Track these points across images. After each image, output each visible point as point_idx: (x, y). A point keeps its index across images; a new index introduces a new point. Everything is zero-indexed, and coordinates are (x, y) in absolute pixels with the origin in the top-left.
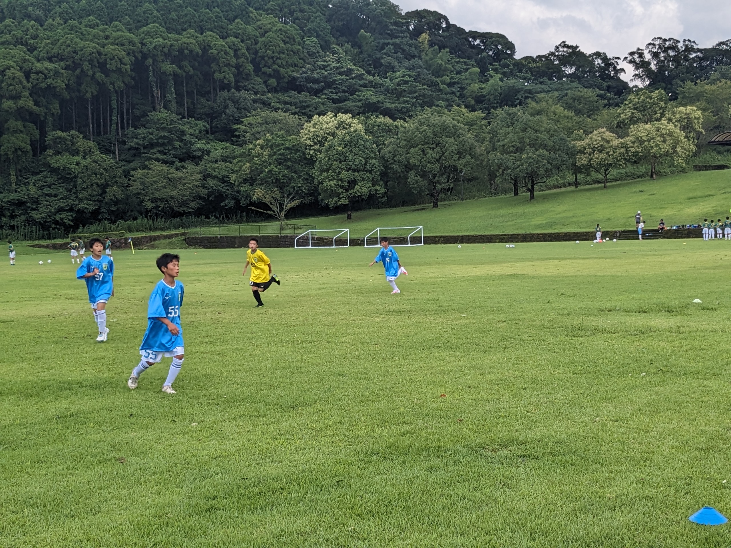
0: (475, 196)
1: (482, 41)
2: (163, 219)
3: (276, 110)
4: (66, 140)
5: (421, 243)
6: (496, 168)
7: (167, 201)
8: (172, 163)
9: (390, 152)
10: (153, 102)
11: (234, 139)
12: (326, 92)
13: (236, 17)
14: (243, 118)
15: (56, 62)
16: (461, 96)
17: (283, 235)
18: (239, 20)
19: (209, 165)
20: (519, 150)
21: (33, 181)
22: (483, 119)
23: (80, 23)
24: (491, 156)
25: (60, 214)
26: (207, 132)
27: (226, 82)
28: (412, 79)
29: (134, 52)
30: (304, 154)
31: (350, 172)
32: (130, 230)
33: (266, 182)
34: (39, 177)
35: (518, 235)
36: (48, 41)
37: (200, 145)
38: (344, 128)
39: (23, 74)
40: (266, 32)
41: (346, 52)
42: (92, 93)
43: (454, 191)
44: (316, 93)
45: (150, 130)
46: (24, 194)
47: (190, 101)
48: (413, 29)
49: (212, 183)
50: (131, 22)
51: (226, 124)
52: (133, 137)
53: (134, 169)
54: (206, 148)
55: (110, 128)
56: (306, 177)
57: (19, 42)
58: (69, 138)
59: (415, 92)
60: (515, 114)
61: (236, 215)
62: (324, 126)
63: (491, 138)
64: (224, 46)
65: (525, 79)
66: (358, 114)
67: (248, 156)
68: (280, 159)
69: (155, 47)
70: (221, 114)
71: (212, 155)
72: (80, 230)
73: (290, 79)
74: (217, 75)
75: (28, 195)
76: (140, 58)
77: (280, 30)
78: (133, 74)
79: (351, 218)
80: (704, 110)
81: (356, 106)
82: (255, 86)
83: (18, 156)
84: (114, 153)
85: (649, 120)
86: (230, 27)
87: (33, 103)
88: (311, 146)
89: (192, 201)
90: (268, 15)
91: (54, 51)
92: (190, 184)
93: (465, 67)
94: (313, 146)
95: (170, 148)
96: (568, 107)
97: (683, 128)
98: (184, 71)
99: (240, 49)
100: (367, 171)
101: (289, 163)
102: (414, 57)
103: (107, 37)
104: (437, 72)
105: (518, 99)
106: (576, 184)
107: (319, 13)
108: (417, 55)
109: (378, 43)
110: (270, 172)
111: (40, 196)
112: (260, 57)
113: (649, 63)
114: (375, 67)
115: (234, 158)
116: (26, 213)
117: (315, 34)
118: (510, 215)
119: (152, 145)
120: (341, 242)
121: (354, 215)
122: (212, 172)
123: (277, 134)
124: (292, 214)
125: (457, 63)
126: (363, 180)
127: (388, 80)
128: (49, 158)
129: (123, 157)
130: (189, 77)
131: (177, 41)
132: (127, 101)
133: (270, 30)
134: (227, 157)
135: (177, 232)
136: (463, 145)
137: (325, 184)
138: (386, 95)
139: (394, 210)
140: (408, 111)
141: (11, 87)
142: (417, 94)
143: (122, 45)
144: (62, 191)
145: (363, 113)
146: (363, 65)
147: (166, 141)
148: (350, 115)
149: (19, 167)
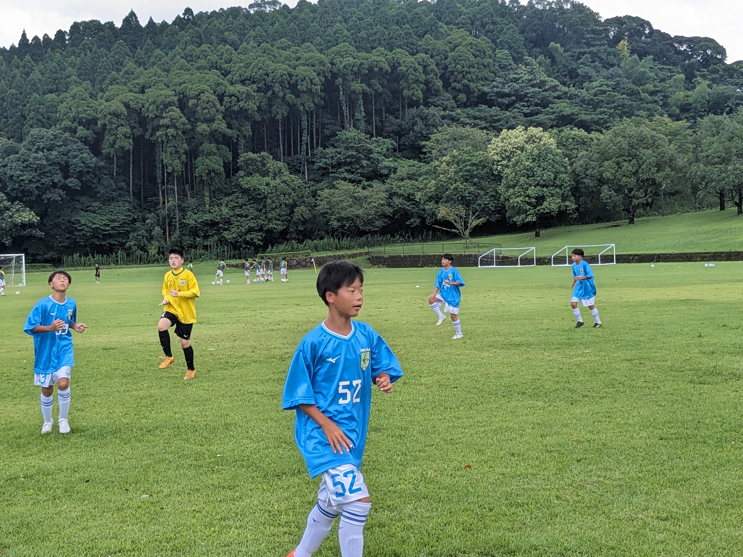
0: (677, 212)
1: (689, 47)
2: (349, 239)
3: (464, 125)
4: (257, 161)
5: (613, 262)
6: (699, 180)
7: (352, 220)
8: (360, 182)
9: (581, 166)
10: (342, 122)
11: (422, 156)
12: (517, 105)
13: (426, 33)
14: (432, 134)
15: (249, 85)
16: (665, 105)
17: (467, 253)
18: (429, 35)
19: (394, 184)
20: (725, 161)
21: (226, 202)
22: (689, 128)
23: (273, 46)
24: (694, 168)
25: (250, 234)
26: (395, 150)
27: (414, 98)
28: (611, 89)
29: (324, 72)
30: (491, 169)
31: (538, 187)
32: (316, 249)
33: (452, 199)
34: (231, 197)
35: (722, 253)
36: (242, 65)
37: (388, 162)
38: (534, 142)
39: (217, 98)
40: (456, 47)
41: (540, 64)
42: (283, 114)
43: (654, 206)
44: (507, 107)
45: (338, 150)
46: (217, 215)
47: (378, 119)
48: (614, 37)
49: (397, 201)
50: (323, 43)
51: (413, 141)
52: (321, 158)
53: (320, 190)
54: (392, 165)
55: (300, 148)
56: (493, 193)
57: (214, 66)
58: (259, 159)
59: (614, 102)
60: (721, 122)
61: (422, 234)
62: (513, 141)
63: (695, 149)
64: (413, 63)
65: (737, 84)
66: (552, 127)
67: (434, 172)
68: (467, 175)
69: (345, 66)
70: (409, 131)
71: (399, 173)
72: (269, 250)
73: (480, 93)
74: (406, 93)
75: (220, 216)
76: (330, 78)
77: (471, 44)
78: (323, 94)
79: (539, 236)
81: (548, 119)
82: (444, 102)
83: (212, 178)
84: (304, 173)
86: (420, 43)
87: (226, 126)
88: (498, 161)
89: (378, 220)
90: (458, 28)
91: (246, 74)
92: (375, 202)
93: (670, 74)
94: (501, 161)
95: (358, 167)
98: (373, 90)
99: (429, 65)
100: (556, 187)
101: (476, 180)
102: (612, 65)
103: (299, 59)
104: (639, 80)
105: (728, 106)
107: (511, 25)
108: (617, 63)
109: (574, 52)
110: (456, 189)
111: (231, 216)
112: (450, 72)
114: (571, 78)
115: (420, 176)
116: (218, 233)
117: (507, 46)
118: (714, 232)
119: (339, 165)
120: (527, 261)
121: (542, 232)
122: (398, 190)
123: (463, 150)
124: (477, 232)
125: (661, 69)
126: (553, 195)
127: (584, 90)
128: (240, 179)
129: (312, 176)
130: (378, 95)
131: (367, 59)
132: (316, 122)
133: (460, 44)
134: (413, 174)
135: (362, 251)
136: (662, 157)
137: (511, 201)
138: (581, 106)
139: (587, 226)
140: (606, 122)
141: (206, 111)
142: (615, 104)
143: (313, 66)
144: (252, 211)
145: (557, 126)
146: (559, 76)
147: (353, 160)
148: (542, 129)
149: (212, 188)
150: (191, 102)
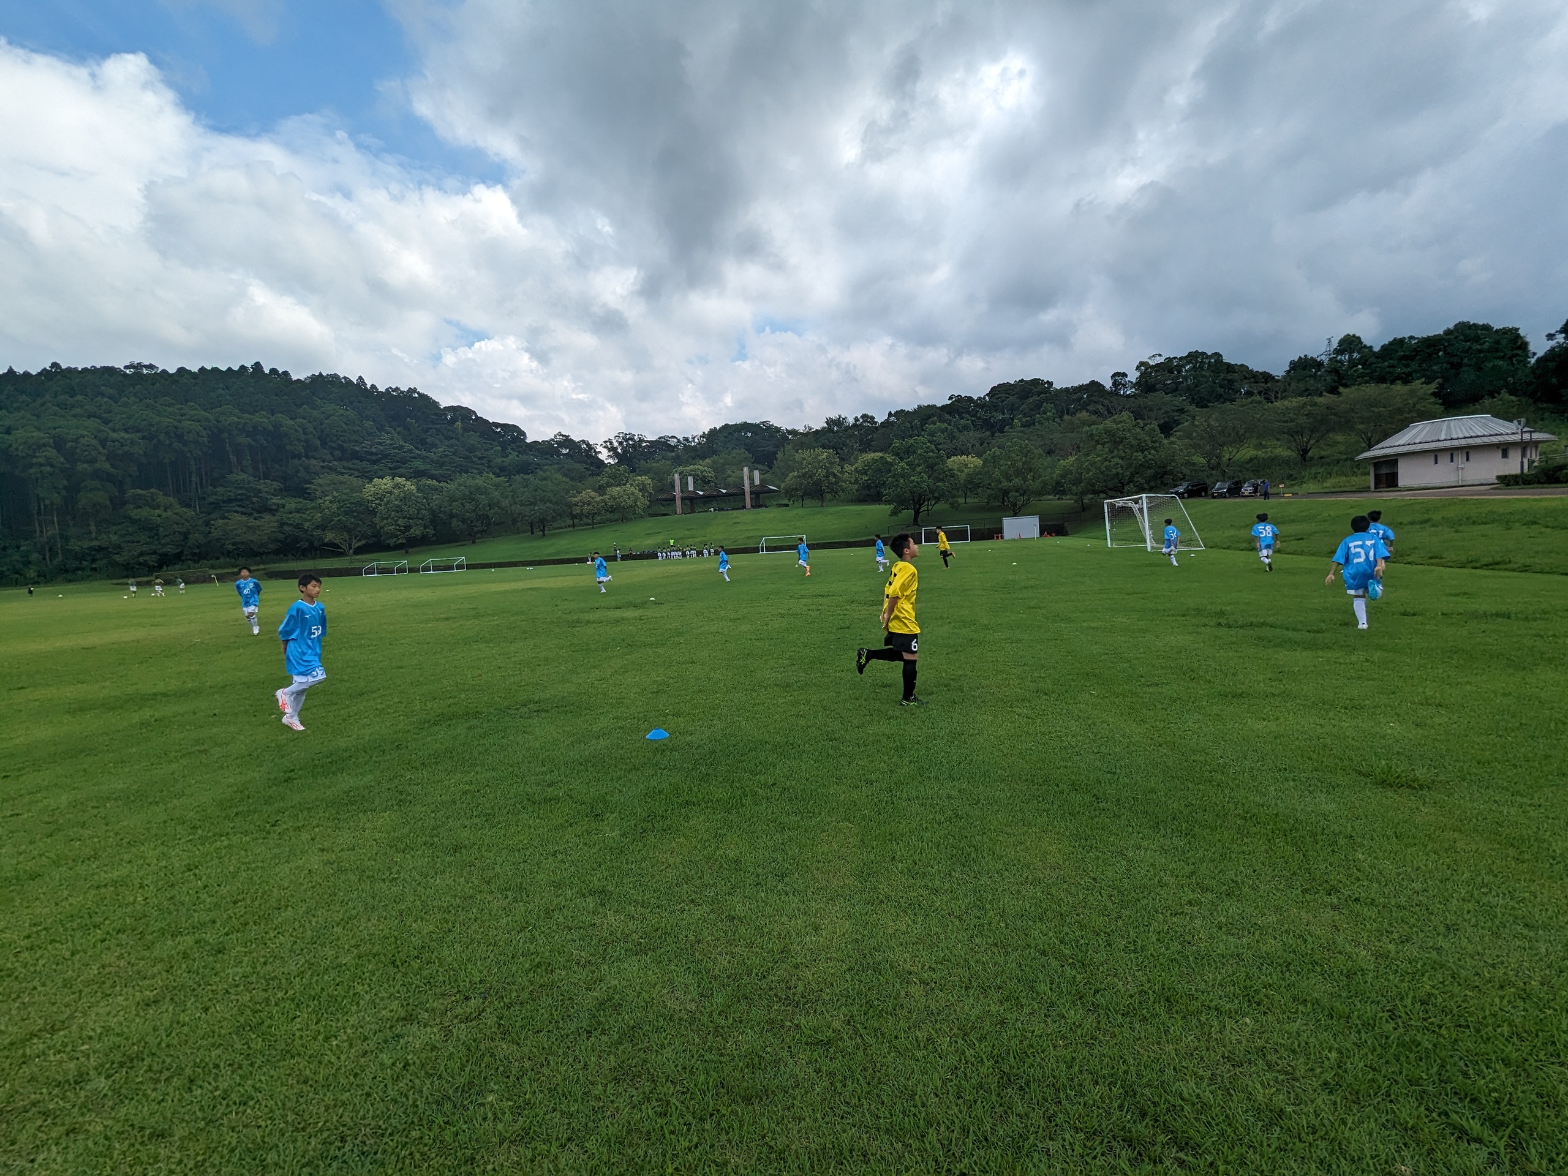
0: (503, 535)
1: (502, 430)
3: (342, 474)
4: (146, 496)
5: (464, 569)
6: (517, 515)
7: (247, 544)
8: (251, 514)
9: (437, 505)
10: (230, 467)
11: (306, 495)
12: (383, 461)
14: (313, 479)
15: (133, 433)
16: (489, 467)
17: (352, 567)
19: (284, 516)
20: (534, 504)
21: (114, 530)
22: (507, 482)
23: (155, 402)
24: (513, 508)
25: (143, 557)
26: (282, 491)
27: (297, 452)
28: (451, 454)
29: (210, 427)
30: (367, 507)
31: (405, 519)
32: (212, 567)
33: (336, 528)
34: (119, 526)
35: (535, 561)
36: (123, 416)
37: (275, 500)
38: (399, 488)
39: (98, 442)
40: (330, 416)
41: (398, 433)
42: (170, 459)
43: (487, 532)
44: (374, 462)
45: (229, 489)
46: (105, 541)
47: (264, 466)
48: (450, 419)
49: (287, 529)
50: (207, 404)
51: (298, 484)
52: (212, 494)
53: (213, 520)
54: (280, 502)
55: (190, 487)
56: (370, 523)
57: (92, 415)
58: (149, 495)
60: (528, 479)
61: (311, 554)
62: (383, 486)
63: (513, 496)
64: (294, 426)
65: (534, 456)
66: (411, 478)
67: (319, 508)
68: (347, 511)
69: (229, 425)
70: (294, 476)
71: (286, 507)
73: (352, 451)
74: (288, 447)
75: (109, 542)
76: (216, 432)
77: (342, 415)
78: (210, 444)
79: (408, 553)
80: (653, 479)
81: (408, 472)
82: (322, 456)
83: (97, 510)
84: (195, 507)
85: (619, 485)
87: (110, 466)
88: (372, 501)
89: (271, 543)
91: (129, 424)
92: (267, 530)
93: (491, 447)
94: (374, 501)
95: (248, 503)
96: (565, 475)
97: (640, 490)
98: (258, 444)
99: (307, 428)
100: (419, 519)
101: (355, 514)
102: (452, 438)
103: (183, 415)
104: (470, 449)
105: (530, 469)
106: (574, 526)
108: (454, 437)
109: (423, 428)
110: (339, 520)
111: (121, 542)
112: (326, 434)
113: (616, 448)
114: (422, 444)
115: (307, 510)
116: (108, 557)
117: (371, 419)
118: (529, 548)
119: (231, 501)
120: (401, 570)
121: (410, 550)
122: (287, 521)
123: (343, 492)
124: (359, 551)
125: (485, 443)
126: (417, 525)
127: (433, 454)
128: (129, 512)
129: (203, 510)
130: (263, 448)
131: (250, 420)
132: (205, 466)
133: (332, 415)
134: (301, 509)
135: (258, 567)
136: (492, 500)
137: (386, 529)
138: (431, 464)
139: (442, 546)
140: (450, 476)
141: (86, 453)
142: (455, 464)
143: (199, 421)
144: (144, 538)
145: (415, 477)
146: (412, 443)
147: (244, 497)
148: (404, 479)
149: (98, 519)
150: (69, 445)
